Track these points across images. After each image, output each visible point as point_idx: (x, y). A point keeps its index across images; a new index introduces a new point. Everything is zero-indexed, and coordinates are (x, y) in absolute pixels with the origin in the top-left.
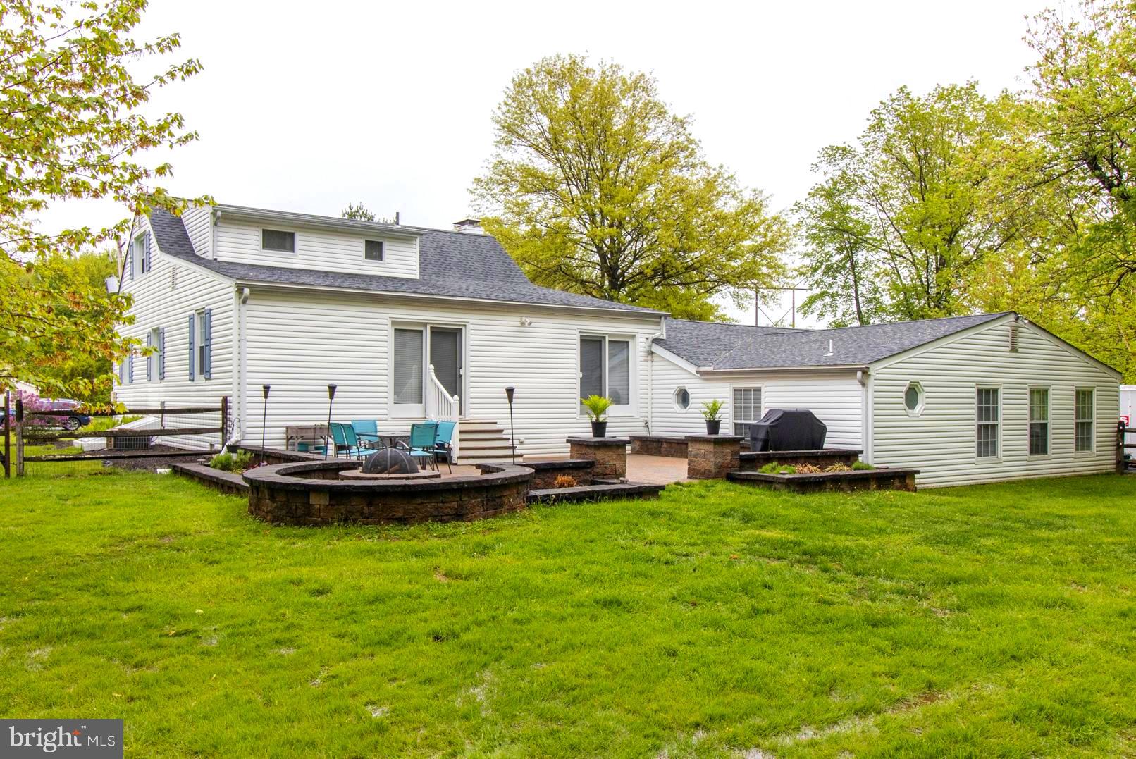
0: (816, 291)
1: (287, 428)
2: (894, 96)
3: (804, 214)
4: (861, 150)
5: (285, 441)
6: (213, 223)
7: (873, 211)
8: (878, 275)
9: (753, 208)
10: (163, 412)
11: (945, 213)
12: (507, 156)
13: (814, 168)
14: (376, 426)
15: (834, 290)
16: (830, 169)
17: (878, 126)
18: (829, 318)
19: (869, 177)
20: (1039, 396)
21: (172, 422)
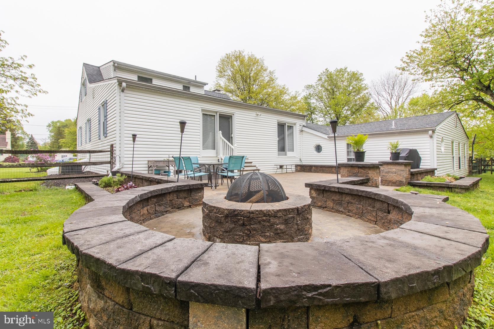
1: (148, 161)
2: (324, 71)
4: (315, 86)
5: (147, 168)
6: (113, 70)
13: (303, 91)
14: (198, 160)
16: (307, 91)
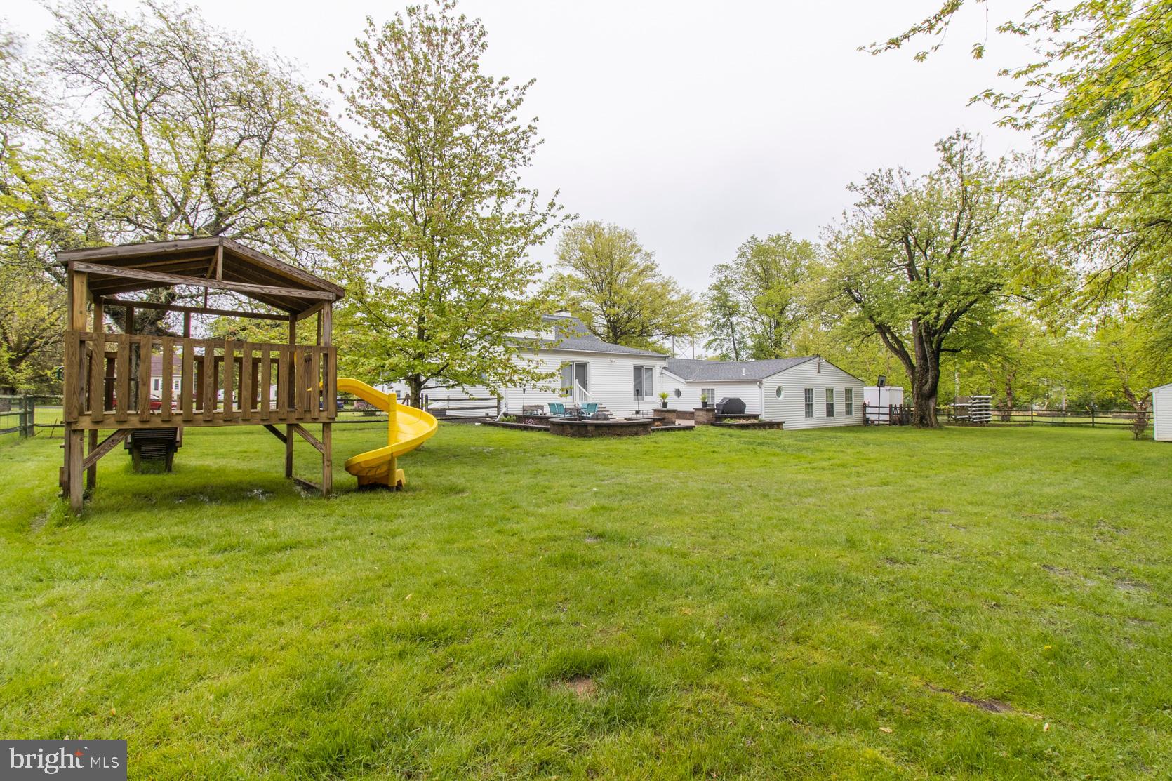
0: (712, 337)
2: (749, 241)
3: (706, 298)
4: (735, 266)
7: (741, 297)
8: (743, 329)
9: (686, 299)
10: (449, 400)
11: (778, 300)
12: (561, 270)
13: (712, 275)
15: (722, 336)
16: (720, 276)
17: (743, 255)
18: (719, 351)
19: (739, 280)
20: (830, 391)
21: (453, 404)
